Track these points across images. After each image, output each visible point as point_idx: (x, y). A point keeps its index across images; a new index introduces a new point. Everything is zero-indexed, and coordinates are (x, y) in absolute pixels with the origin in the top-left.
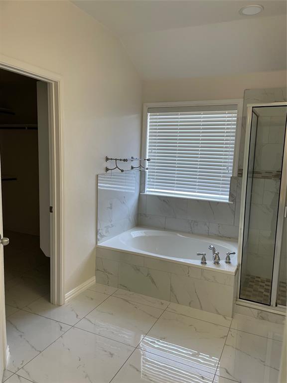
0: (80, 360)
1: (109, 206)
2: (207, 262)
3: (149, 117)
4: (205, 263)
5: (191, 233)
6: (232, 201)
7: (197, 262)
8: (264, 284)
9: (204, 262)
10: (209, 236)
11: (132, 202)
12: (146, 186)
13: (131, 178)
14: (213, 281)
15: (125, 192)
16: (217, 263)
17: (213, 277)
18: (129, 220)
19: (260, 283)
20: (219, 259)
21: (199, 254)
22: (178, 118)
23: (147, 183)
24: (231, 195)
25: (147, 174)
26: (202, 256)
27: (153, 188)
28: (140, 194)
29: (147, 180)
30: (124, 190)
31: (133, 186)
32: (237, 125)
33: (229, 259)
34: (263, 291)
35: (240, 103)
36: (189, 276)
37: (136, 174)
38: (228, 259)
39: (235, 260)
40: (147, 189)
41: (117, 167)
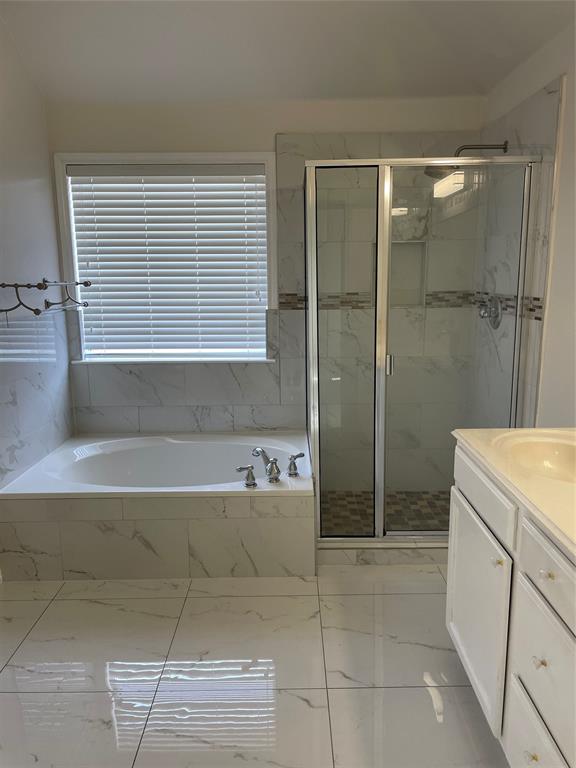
0: (37, 760)
1: (11, 398)
2: (256, 481)
3: (70, 186)
4: (255, 485)
5: (199, 431)
6: (274, 358)
7: (239, 486)
8: (345, 503)
9: (251, 484)
10: (234, 431)
11: (56, 384)
12: (84, 344)
13: (44, 329)
14: (274, 517)
15: (40, 363)
16: (275, 480)
17: (274, 507)
18: (56, 425)
19: (340, 502)
20: (279, 472)
21: (241, 469)
22: (140, 190)
23: (84, 337)
24: (269, 346)
25: (83, 316)
26: (245, 473)
27: (102, 348)
28: (70, 363)
29: (83, 330)
30: (37, 359)
31: (51, 348)
32: (268, 205)
33: (296, 468)
34: (348, 514)
35: (270, 159)
36: (226, 517)
37: (54, 319)
38: (292, 467)
39: (307, 467)
40: (86, 352)
41: (21, 303)
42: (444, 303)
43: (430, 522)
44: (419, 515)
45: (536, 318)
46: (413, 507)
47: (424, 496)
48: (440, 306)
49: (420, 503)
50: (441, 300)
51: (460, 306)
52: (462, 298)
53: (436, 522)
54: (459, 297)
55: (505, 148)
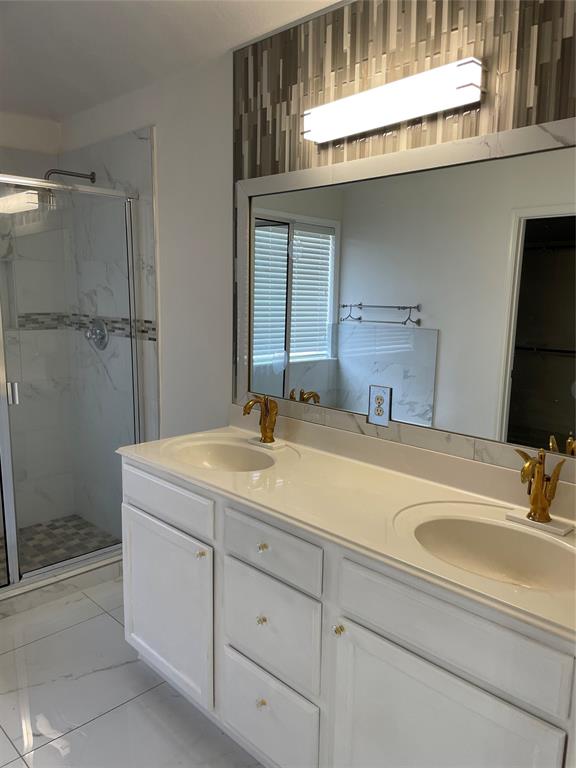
42: (37, 325)
43: (57, 552)
44: (40, 549)
45: (150, 339)
46: (31, 543)
47: (39, 529)
48: (34, 329)
49: (37, 537)
50: (35, 321)
51: (56, 328)
52: (57, 319)
53: (62, 551)
54: (53, 319)
55: (92, 178)
